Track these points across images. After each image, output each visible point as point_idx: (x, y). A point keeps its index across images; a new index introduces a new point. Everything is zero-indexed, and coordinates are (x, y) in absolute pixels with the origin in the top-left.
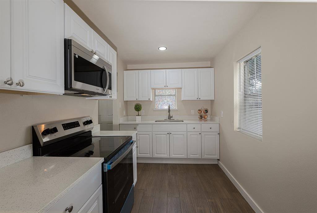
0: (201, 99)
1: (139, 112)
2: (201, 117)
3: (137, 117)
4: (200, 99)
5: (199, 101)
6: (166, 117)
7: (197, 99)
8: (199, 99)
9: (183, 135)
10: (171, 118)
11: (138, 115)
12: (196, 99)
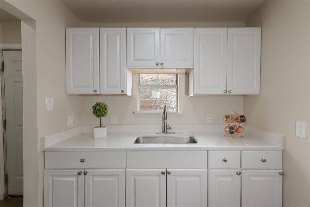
0: (233, 93)
1: (102, 118)
2: (232, 131)
3: (96, 130)
4: (230, 92)
5: (228, 96)
6: (159, 127)
7: (225, 91)
8: (228, 93)
9: (200, 176)
10: (169, 131)
11: (101, 126)
12: (222, 93)
